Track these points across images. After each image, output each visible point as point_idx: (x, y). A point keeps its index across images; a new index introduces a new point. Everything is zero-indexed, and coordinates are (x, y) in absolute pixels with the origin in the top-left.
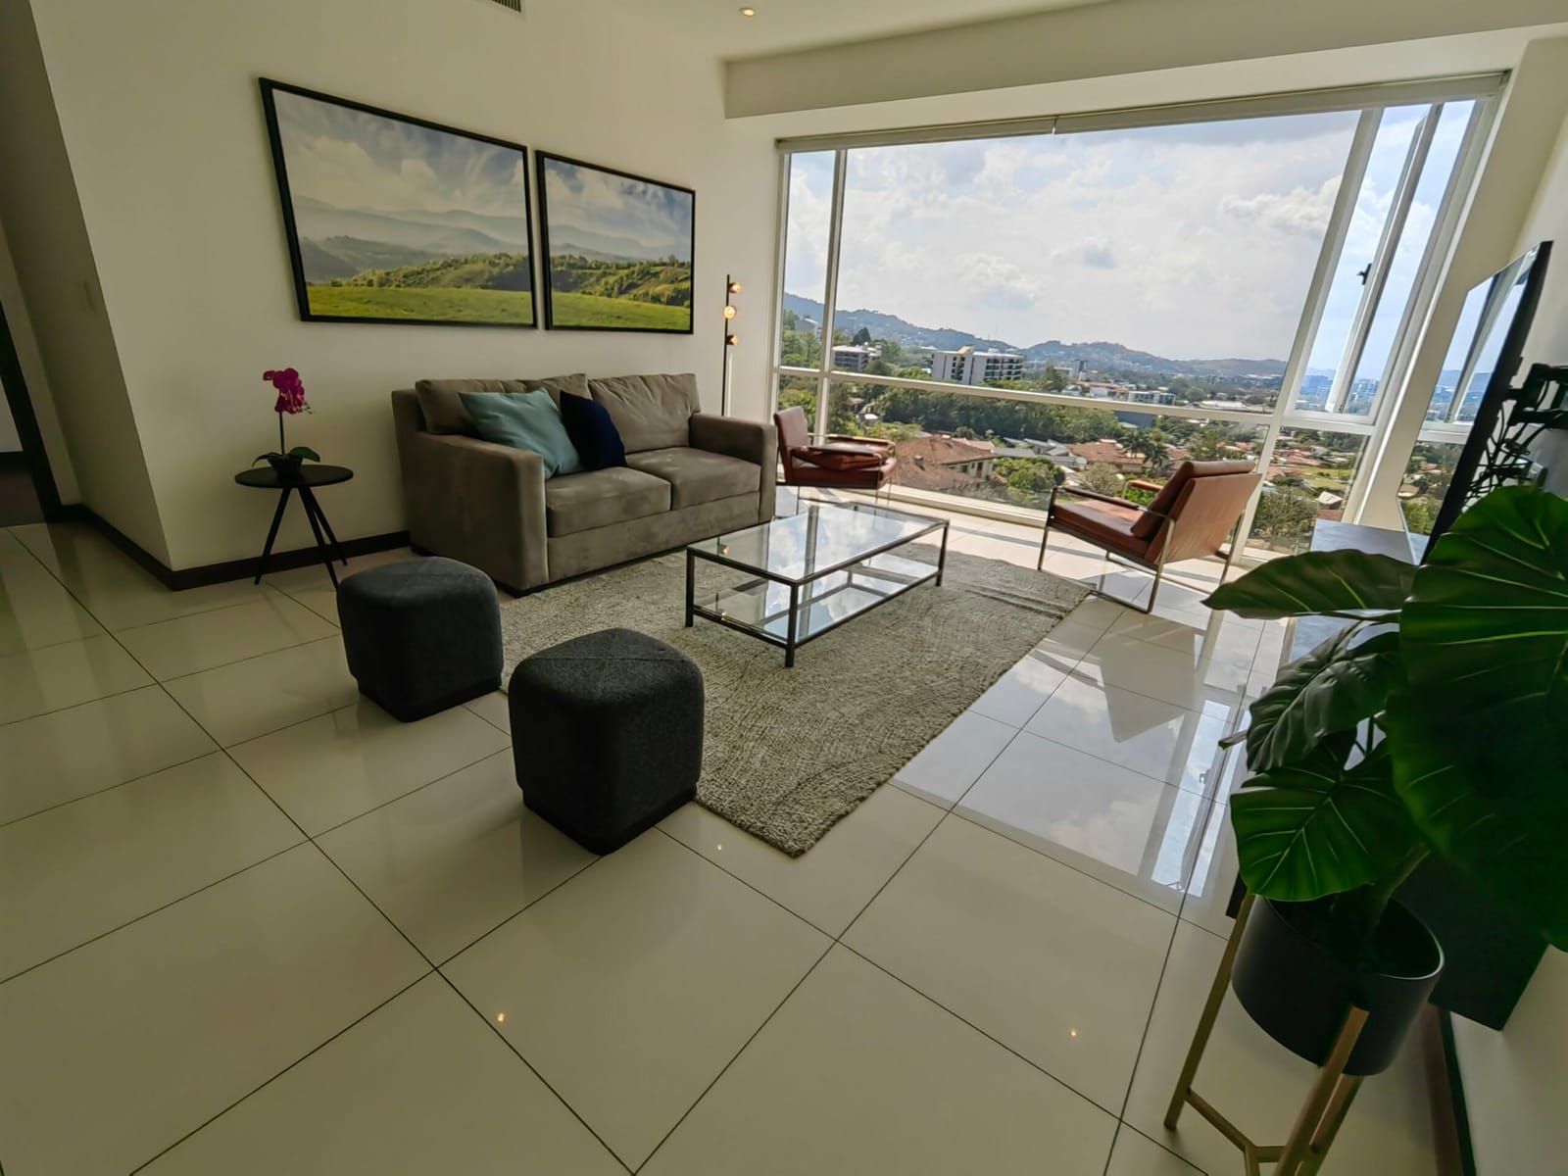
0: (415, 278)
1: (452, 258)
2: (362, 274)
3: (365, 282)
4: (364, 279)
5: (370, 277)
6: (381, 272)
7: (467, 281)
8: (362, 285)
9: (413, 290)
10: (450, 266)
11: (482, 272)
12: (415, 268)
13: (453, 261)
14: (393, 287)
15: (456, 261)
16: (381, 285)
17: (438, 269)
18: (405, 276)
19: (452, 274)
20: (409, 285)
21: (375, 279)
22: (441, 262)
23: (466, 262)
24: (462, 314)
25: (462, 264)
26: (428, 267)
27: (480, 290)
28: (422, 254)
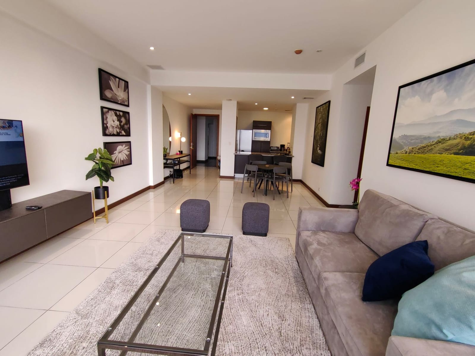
0: (423, 150)
1: (442, 138)
2: (405, 149)
3: (405, 152)
4: (405, 151)
5: (406, 150)
6: (410, 148)
7: (447, 150)
8: (404, 153)
9: (420, 155)
10: (440, 142)
11: (457, 144)
12: (423, 145)
13: (442, 140)
14: (413, 154)
15: (444, 139)
16: (409, 153)
17: (433, 145)
18: (419, 149)
19: (441, 146)
20: (419, 153)
21: (408, 151)
22: (436, 141)
23: (450, 139)
24: (438, 168)
25: (447, 141)
26: (429, 144)
27: (453, 155)
28: (429, 138)
